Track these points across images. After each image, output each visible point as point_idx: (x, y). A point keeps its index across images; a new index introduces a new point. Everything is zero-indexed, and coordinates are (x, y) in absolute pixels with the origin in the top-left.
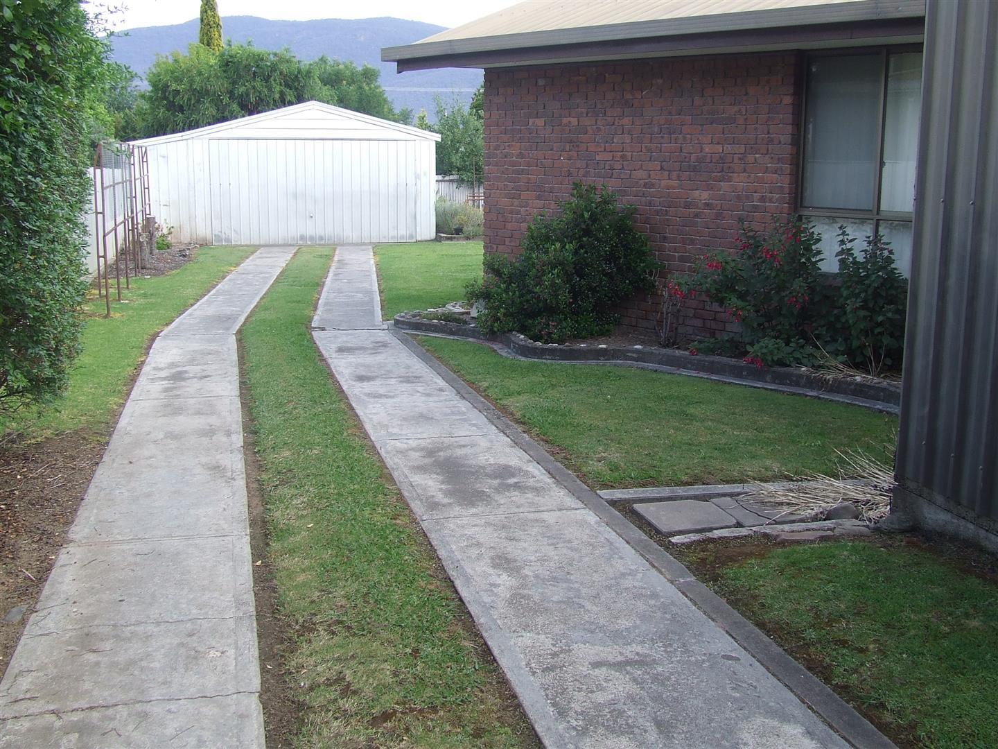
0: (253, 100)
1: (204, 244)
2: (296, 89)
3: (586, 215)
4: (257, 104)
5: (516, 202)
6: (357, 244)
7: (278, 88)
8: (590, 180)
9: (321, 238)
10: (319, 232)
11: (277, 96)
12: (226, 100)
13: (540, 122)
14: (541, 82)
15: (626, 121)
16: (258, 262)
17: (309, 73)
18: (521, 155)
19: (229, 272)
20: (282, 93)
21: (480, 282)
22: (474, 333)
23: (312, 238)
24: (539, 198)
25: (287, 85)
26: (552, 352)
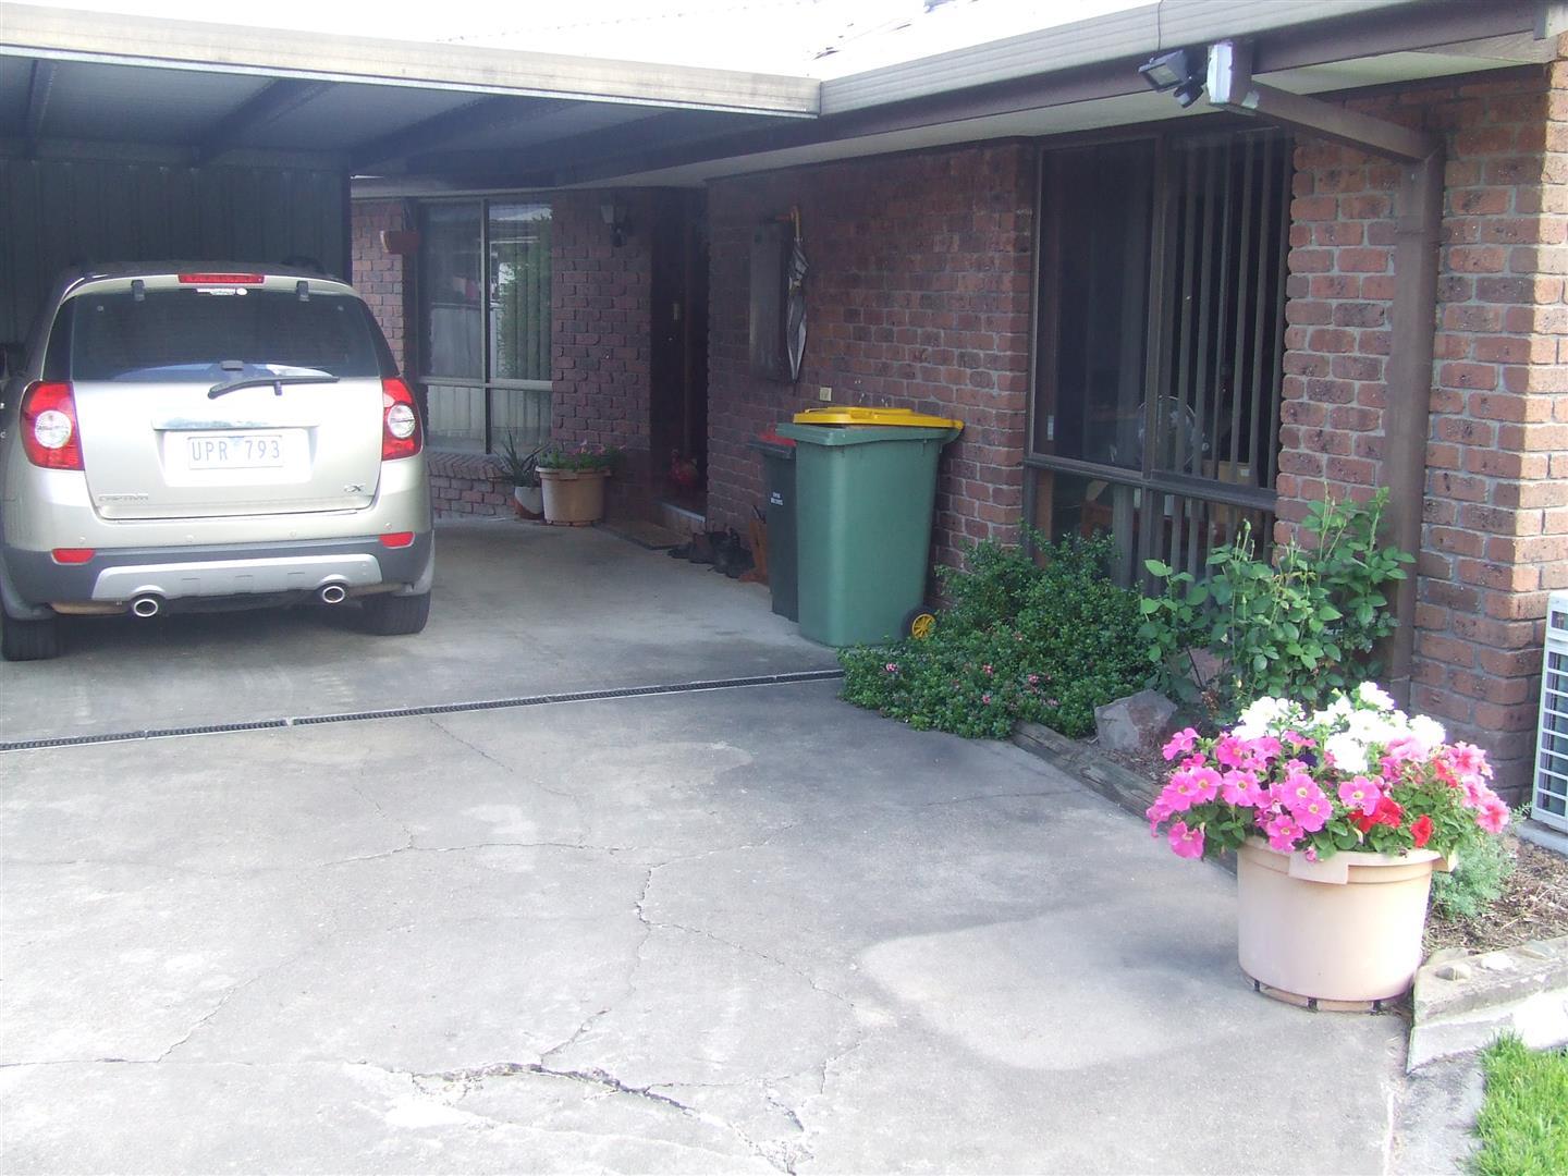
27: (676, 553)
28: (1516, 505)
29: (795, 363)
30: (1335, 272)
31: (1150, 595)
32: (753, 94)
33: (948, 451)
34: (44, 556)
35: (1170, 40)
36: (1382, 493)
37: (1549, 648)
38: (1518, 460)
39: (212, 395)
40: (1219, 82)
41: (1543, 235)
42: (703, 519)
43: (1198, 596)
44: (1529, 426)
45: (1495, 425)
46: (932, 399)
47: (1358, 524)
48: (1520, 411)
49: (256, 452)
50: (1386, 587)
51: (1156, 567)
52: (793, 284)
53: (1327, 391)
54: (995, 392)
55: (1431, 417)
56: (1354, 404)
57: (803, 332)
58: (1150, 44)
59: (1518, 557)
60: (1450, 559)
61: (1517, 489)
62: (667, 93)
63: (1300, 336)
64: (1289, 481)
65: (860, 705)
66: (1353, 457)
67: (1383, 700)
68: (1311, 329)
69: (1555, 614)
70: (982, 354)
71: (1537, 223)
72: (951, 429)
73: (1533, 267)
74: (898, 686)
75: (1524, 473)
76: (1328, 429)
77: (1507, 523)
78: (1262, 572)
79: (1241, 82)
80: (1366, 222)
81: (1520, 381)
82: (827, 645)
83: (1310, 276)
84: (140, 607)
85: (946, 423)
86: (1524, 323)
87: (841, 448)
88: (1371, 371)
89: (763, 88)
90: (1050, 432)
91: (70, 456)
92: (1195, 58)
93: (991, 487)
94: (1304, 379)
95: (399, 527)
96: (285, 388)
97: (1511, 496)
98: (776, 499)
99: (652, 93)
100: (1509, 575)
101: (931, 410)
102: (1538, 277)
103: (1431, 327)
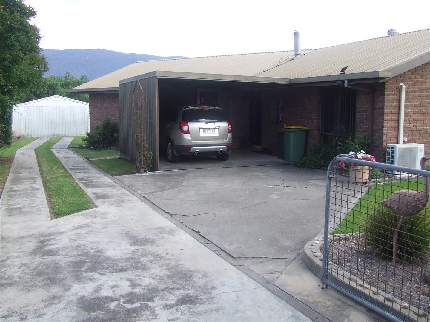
0: (38, 93)
1: (24, 136)
2: (53, 89)
3: (105, 124)
4: (40, 94)
5: (96, 122)
6: (70, 136)
7: (46, 89)
8: (109, 117)
9: (59, 135)
10: (58, 133)
11: (46, 92)
12: (29, 93)
13: (100, 105)
14: (100, 97)
15: (115, 105)
16: (40, 140)
17: (57, 84)
18: (96, 112)
19: (31, 142)
20: (48, 91)
21: (85, 137)
22: (84, 148)
23: (56, 135)
24: (100, 121)
25: (50, 88)
26: (96, 149)
27: (257, 152)
28: (383, 134)
29: (280, 120)
30: (362, 106)
31: (339, 147)
32: (281, 81)
33: (307, 132)
34: (184, 146)
35: (340, 79)
36: (367, 133)
37: (387, 151)
38: (383, 129)
39: (206, 124)
40: (346, 85)
41: (385, 102)
42: (260, 147)
43: (345, 146)
44: (384, 125)
45: (381, 125)
46: (304, 125)
47: (364, 137)
48: (383, 123)
49: (212, 132)
50: (368, 145)
51: (339, 143)
52: (279, 107)
53: (361, 121)
54: (315, 123)
55: (374, 124)
56: (365, 123)
57: (281, 115)
58: (338, 79)
59: (384, 141)
60: (376, 142)
61: (383, 132)
62: (269, 81)
63: (358, 114)
64: (356, 133)
65: (298, 166)
66: (365, 130)
67: (364, 152)
68: (359, 113)
69: (388, 147)
70: (313, 118)
71: (384, 100)
72: (308, 129)
73: (384, 106)
74: (303, 163)
75: (384, 130)
76: (361, 126)
77: (382, 137)
78: (353, 143)
79: (348, 84)
80: (366, 100)
81: (383, 119)
82: (290, 161)
83: (359, 106)
84: (196, 153)
85: (307, 128)
86: (383, 112)
87: (292, 132)
88: (366, 118)
89: (282, 80)
90: (323, 129)
91: (188, 132)
92: (343, 81)
93: (314, 137)
94: (358, 120)
95: (230, 143)
96: (215, 123)
97: (382, 133)
98: (280, 140)
99: (267, 81)
100: (382, 143)
101: (305, 126)
102: (385, 107)
103: (373, 113)
